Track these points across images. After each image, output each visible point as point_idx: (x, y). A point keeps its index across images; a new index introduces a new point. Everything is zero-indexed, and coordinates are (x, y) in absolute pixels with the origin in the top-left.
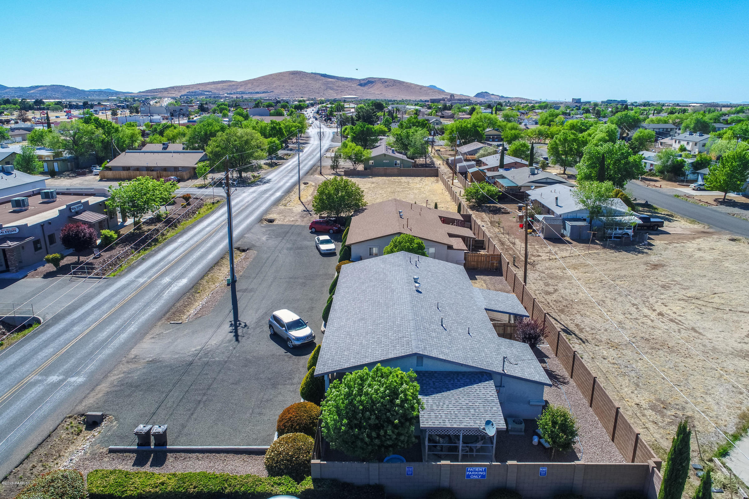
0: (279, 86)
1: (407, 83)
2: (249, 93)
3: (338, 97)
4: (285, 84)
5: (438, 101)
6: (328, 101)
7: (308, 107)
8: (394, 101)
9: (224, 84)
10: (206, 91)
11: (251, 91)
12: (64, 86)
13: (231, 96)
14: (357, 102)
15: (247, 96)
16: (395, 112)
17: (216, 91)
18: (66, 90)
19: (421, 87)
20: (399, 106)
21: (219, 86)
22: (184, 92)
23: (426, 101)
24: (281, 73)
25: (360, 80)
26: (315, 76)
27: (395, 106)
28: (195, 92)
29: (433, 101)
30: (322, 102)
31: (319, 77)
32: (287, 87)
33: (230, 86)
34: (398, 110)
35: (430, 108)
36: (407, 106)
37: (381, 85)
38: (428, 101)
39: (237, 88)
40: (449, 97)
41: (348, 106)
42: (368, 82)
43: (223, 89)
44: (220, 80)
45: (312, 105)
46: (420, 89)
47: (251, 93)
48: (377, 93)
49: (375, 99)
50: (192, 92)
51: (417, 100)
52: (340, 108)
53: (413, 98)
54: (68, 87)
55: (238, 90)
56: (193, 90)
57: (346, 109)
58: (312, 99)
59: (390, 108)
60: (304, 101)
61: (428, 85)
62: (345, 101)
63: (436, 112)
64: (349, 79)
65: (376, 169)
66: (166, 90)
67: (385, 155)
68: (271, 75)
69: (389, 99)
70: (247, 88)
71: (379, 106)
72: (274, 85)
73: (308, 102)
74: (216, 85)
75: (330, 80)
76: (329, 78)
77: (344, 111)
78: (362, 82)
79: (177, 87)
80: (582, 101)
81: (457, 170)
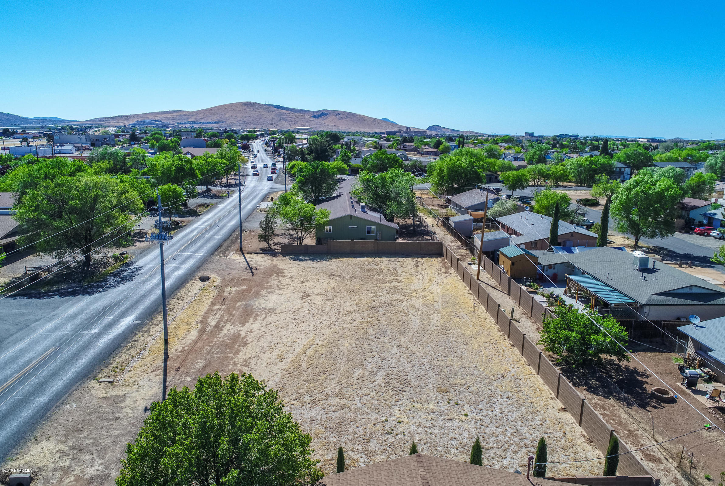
0: (232, 116)
1: (360, 116)
2: (200, 123)
3: (291, 128)
4: (238, 115)
5: (394, 133)
6: (281, 131)
7: (257, 137)
8: (348, 133)
9: (174, 114)
10: (156, 121)
11: (202, 121)
12: (4, 114)
13: (180, 126)
14: (310, 132)
15: (197, 126)
16: (352, 144)
17: (166, 121)
18: (7, 117)
19: (375, 120)
20: (356, 138)
21: (170, 115)
22: (133, 121)
23: (380, 133)
24: (233, 104)
25: (313, 112)
26: (268, 107)
27: (351, 137)
28: (144, 122)
29: (389, 133)
30: (274, 133)
31: (272, 108)
32: (239, 118)
33: (181, 115)
34: (355, 142)
35: (388, 140)
36: (364, 138)
37: (335, 117)
38: (384, 133)
39: (188, 118)
40: (405, 129)
41: (300, 137)
42: (322, 114)
43: (173, 119)
44: (171, 110)
45: (262, 135)
46: (374, 121)
47: (203, 123)
48: (331, 124)
49: (329, 130)
50: (141, 122)
51: (371, 132)
52: (292, 140)
53: (367, 130)
54: (9, 115)
55: (189, 120)
56: (142, 119)
57: (297, 141)
58: (265, 130)
59: (346, 139)
60: (255, 131)
61: (380, 118)
62: (298, 132)
63: (397, 145)
64: (303, 111)
65: (335, 244)
66: (113, 119)
67: (351, 217)
68: (224, 105)
69: (343, 131)
70: (198, 118)
71: (335, 137)
72: (227, 116)
73: (258, 133)
74: (166, 115)
75: (284, 111)
76: (283, 109)
77: (295, 142)
78: (316, 114)
79: (125, 116)
80: (535, 135)
81: (474, 246)
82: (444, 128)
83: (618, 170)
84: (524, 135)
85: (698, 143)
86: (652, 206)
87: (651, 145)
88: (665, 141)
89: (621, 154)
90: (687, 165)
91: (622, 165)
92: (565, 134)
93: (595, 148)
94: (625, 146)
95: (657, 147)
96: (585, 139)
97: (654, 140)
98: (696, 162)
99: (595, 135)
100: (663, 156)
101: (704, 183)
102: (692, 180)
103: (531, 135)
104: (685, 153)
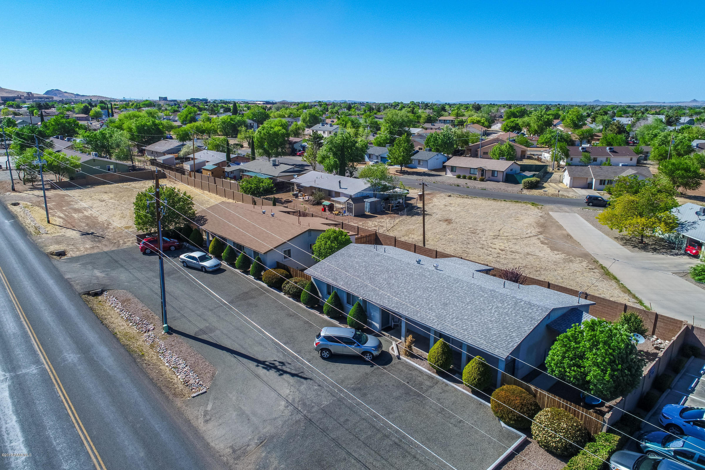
5: (13, 99)
29: (6, 99)
40: (25, 95)
67: (94, 160)
80: (168, 99)
81: (184, 169)
82: (66, 92)
83: (249, 124)
84: (158, 99)
85: (298, 104)
86: (273, 140)
87: (266, 106)
88: (276, 103)
89: (248, 113)
90: (290, 119)
91: (251, 122)
92: (196, 98)
93: (227, 110)
94: (249, 108)
95: (270, 108)
96: (214, 102)
97: (268, 103)
98: (296, 117)
99: (221, 99)
100: (276, 114)
101: (299, 128)
102: (292, 128)
103: (165, 99)
104: (288, 111)
